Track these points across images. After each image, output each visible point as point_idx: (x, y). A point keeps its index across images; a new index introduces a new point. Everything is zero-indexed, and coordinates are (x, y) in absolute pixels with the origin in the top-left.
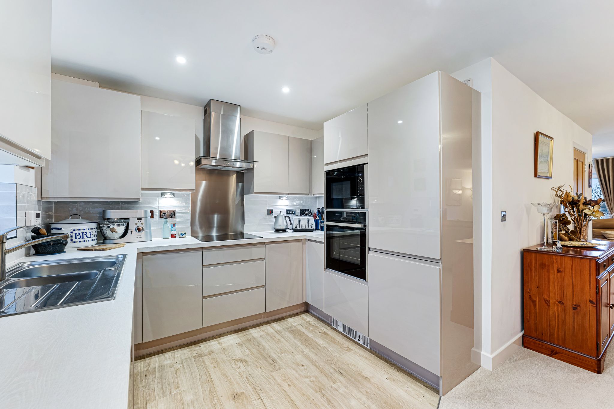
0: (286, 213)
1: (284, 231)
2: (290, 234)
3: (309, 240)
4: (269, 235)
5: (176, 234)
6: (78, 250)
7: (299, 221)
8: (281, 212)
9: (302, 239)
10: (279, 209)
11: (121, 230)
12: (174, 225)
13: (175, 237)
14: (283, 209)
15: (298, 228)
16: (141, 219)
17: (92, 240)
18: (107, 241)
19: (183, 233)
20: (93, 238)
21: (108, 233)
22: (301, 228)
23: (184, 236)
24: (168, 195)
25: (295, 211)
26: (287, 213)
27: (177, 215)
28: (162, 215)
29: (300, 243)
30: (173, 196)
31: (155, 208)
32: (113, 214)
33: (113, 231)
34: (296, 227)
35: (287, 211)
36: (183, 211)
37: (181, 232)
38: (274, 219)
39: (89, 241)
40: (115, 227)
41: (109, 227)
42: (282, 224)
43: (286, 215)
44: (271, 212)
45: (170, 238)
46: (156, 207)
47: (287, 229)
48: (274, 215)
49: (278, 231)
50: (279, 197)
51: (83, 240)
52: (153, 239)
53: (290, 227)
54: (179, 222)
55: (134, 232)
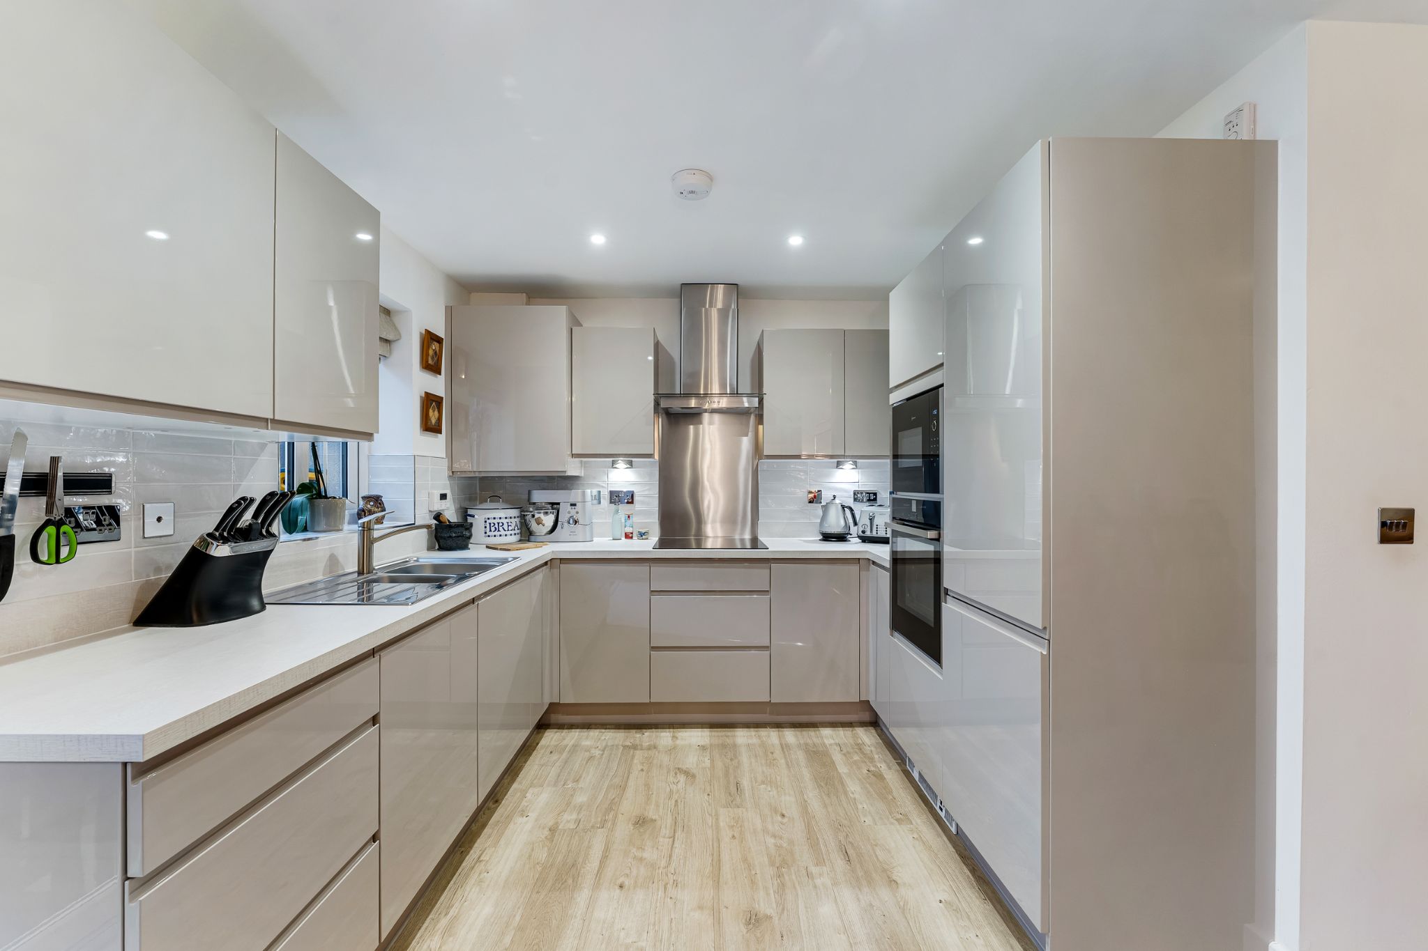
0: (852, 500)
1: (841, 538)
2: (854, 546)
3: (874, 563)
4: (811, 544)
5: (632, 533)
6: (487, 547)
7: (871, 520)
8: (834, 497)
9: (859, 559)
10: (830, 489)
11: (549, 520)
12: (629, 517)
13: (632, 538)
14: (845, 491)
15: (868, 533)
16: (575, 505)
17: (511, 535)
18: (532, 538)
19: (643, 531)
20: (513, 532)
21: (534, 526)
22: (874, 534)
23: (644, 537)
24: (621, 464)
25: (875, 494)
26: (855, 500)
27: (636, 498)
28: (615, 497)
29: (855, 568)
30: (629, 466)
31: (603, 487)
32: (540, 496)
33: (539, 522)
34: (863, 532)
35: (855, 493)
36: (646, 493)
37: (640, 530)
38: (820, 512)
39: (506, 535)
40: (542, 516)
41: (533, 516)
42: (835, 523)
43: (850, 502)
44: (815, 499)
45: (623, 538)
46: (604, 485)
47: (848, 534)
48: (823, 503)
49: (827, 537)
50: (836, 465)
51: (499, 533)
52: (595, 539)
53: (854, 530)
54: (641, 513)
55: (566, 524)
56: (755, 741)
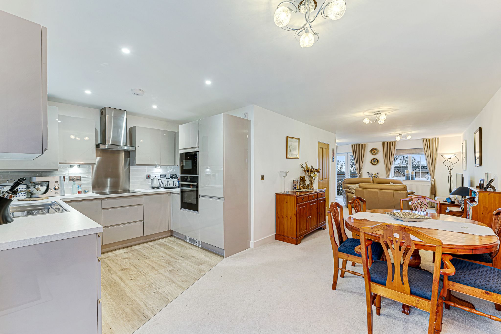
0: (159, 177)
1: (158, 188)
2: (162, 190)
3: (172, 193)
4: (148, 190)
5: (81, 191)
6: (18, 201)
7: (168, 182)
8: (156, 176)
9: (168, 193)
10: (153, 174)
11: (44, 189)
12: (80, 185)
13: (81, 193)
14: (157, 175)
15: (167, 186)
16: (57, 182)
17: (24, 195)
18: (34, 196)
19: (87, 190)
20: (25, 194)
21: (35, 191)
22: (169, 186)
23: (87, 192)
24: (76, 167)
25: (166, 175)
26: (161, 177)
27: (82, 179)
28: (72, 179)
29: (167, 195)
30: (79, 167)
31: (66, 175)
32: (38, 179)
33: (38, 189)
34: (166, 186)
35: (160, 175)
36: (87, 177)
37: (85, 190)
38: (151, 181)
39: (22, 196)
40: (40, 187)
41: (35, 187)
42: (156, 184)
43: (159, 178)
44: (149, 177)
45: (77, 194)
46: (67, 174)
47: (160, 187)
48: (151, 178)
49: (153, 188)
50: (154, 167)
51: (19, 195)
52: (65, 195)
53: (162, 185)
54: (84, 184)
55: (53, 190)
56: (141, 247)
